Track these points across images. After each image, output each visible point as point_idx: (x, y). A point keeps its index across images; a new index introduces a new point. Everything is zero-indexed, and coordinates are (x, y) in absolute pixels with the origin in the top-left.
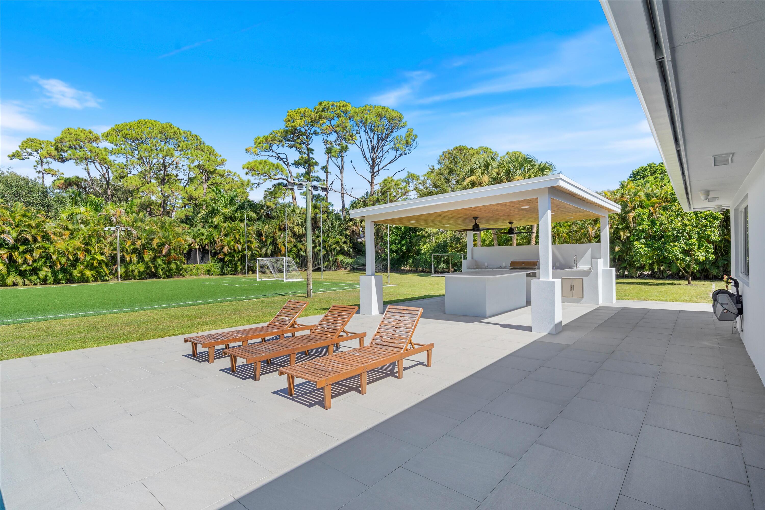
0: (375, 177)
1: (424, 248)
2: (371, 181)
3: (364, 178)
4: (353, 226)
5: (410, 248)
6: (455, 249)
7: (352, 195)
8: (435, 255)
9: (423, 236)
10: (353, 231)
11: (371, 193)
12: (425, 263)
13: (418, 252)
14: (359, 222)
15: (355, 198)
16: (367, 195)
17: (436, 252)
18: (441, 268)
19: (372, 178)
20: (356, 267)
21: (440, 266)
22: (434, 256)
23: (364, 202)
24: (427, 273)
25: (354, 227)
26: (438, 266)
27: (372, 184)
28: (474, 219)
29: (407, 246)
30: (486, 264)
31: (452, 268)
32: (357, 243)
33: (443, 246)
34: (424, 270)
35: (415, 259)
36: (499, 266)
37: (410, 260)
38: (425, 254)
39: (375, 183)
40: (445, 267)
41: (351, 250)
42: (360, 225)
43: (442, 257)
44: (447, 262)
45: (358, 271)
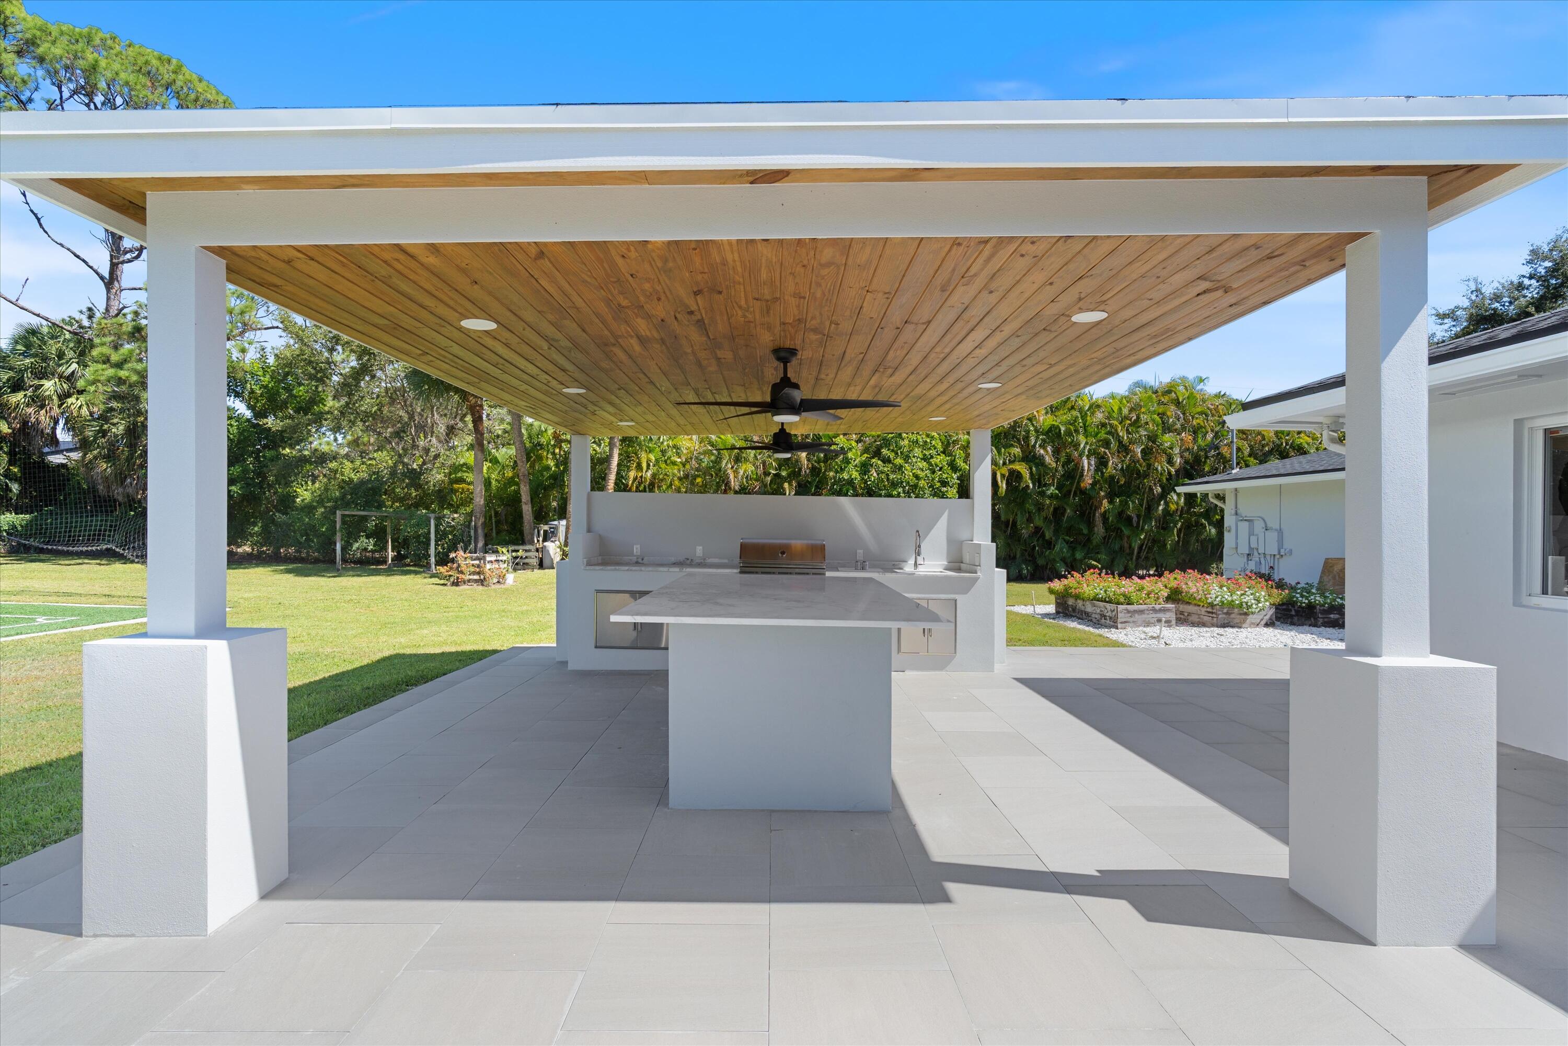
0: (123, 262)
1: (304, 493)
2: (107, 275)
3: (78, 257)
4: (28, 405)
5: (258, 491)
6: (401, 500)
7: (20, 303)
8: (347, 513)
9: (303, 460)
10: (25, 423)
11: (107, 310)
12: (307, 535)
13: (287, 502)
14: (55, 398)
15: (38, 315)
16: (90, 317)
17: (347, 505)
18: (358, 549)
19: (114, 266)
20: (33, 542)
21: (356, 546)
22: (343, 516)
23: (76, 334)
24: (311, 563)
25: (30, 410)
26: (351, 545)
27: (111, 281)
28: (779, 359)
29: (248, 485)
30: (637, 549)
31: (393, 551)
32: (44, 466)
33: (372, 489)
34: (304, 555)
35: (273, 521)
36: (681, 559)
37: (255, 524)
38: (309, 509)
39: (125, 282)
40: (370, 547)
41: (15, 487)
42: (60, 406)
43: (365, 519)
44: (379, 534)
45: (42, 556)
